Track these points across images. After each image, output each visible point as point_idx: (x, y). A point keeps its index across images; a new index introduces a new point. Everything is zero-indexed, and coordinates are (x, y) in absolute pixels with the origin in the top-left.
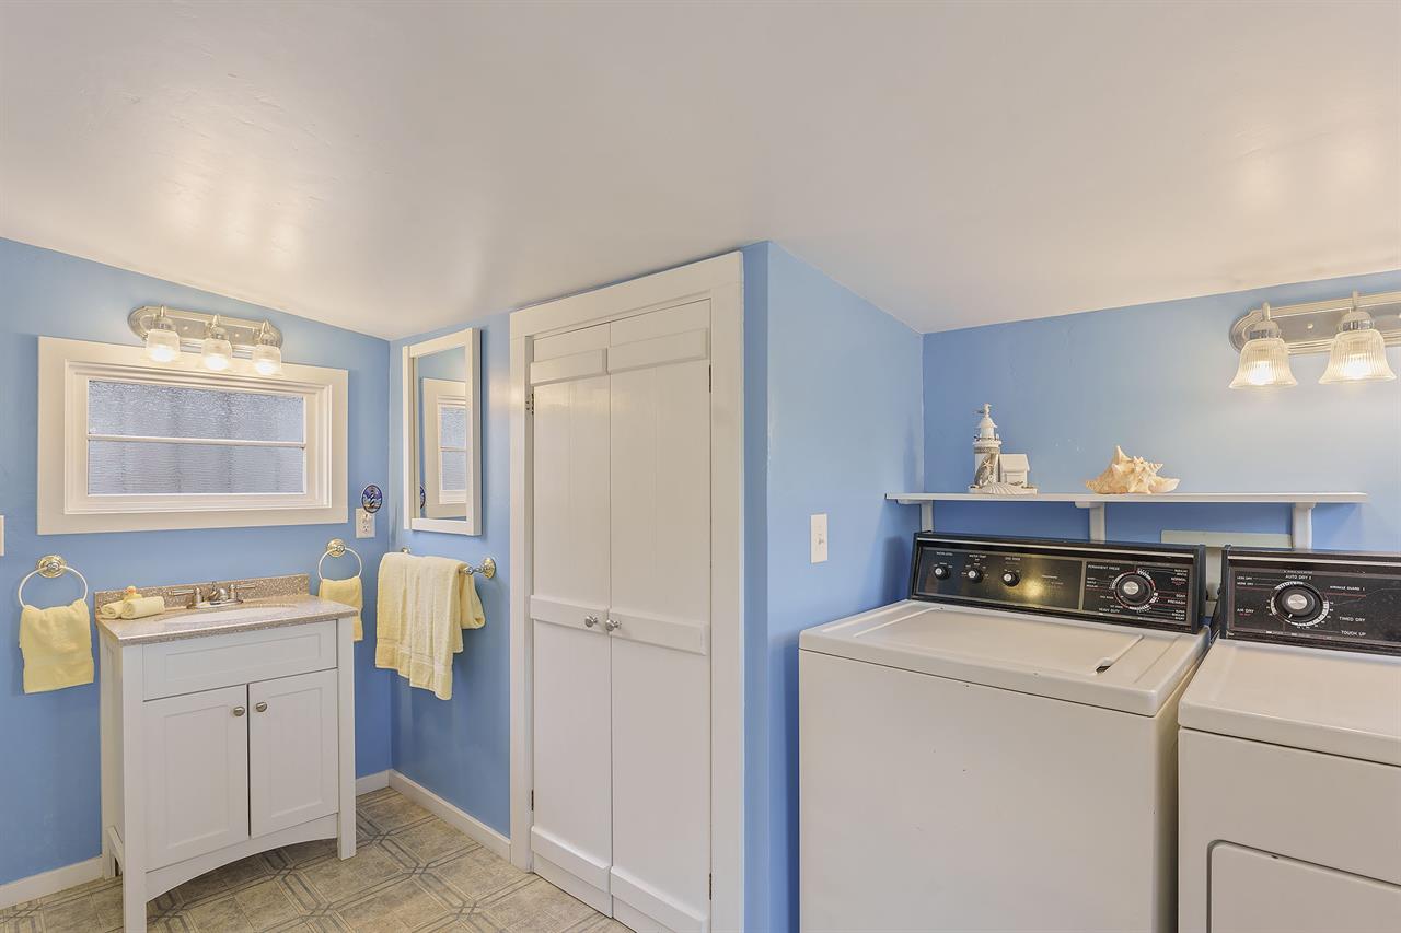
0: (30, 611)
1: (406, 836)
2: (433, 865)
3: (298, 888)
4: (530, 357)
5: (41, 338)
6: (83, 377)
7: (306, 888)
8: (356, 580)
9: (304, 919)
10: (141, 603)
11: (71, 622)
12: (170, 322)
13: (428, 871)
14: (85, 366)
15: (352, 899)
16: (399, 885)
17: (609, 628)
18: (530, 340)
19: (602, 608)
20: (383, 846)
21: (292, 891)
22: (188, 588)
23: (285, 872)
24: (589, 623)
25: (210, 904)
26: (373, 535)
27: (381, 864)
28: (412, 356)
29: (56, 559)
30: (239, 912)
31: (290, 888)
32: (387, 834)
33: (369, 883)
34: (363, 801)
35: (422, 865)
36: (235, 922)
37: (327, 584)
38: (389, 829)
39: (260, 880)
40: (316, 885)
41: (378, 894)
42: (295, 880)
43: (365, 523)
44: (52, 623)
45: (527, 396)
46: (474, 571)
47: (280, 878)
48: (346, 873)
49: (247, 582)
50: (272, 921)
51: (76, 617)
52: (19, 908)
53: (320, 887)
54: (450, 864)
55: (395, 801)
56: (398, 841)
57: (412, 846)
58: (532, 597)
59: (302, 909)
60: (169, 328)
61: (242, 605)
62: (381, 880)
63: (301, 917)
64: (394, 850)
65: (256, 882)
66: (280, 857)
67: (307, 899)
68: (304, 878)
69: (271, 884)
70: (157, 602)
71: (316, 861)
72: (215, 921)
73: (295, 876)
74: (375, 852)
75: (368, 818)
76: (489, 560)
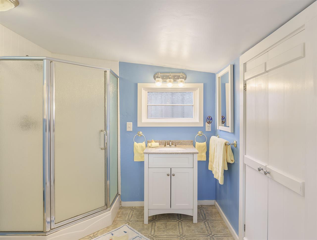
0: (135, 143)
1: (212, 222)
2: (215, 235)
3: (180, 226)
4: (245, 70)
5: (138, 83)
6: (146, 91)
7: (182, 228)
8: (205, 143)
9: (178, 236)
10: (154, 144)
11: (142, 147)
12: (160, 76)
13: (213, 237)
14: (146, 89)
15: (191, 236)
16: (204, 238)
17: (265, 173)
18: (245, 64)
19: (264, 164)
20: (205, 223)
21: (179, 227)
22: (164, 141)
23: (180, 220)
24: (259, 170)
25: (162, 222)
26: (210, 130)
27: (202, 229)
28: (219, 77)
29: (141, 132)
30: (166, 227)
31: (179, 226)
32: (208, 220)
33: (197, 233)
34: (200, 208)
35: (213, 234)
36: (164, 230)
37: (197, 144)
38: (209, 218)
39: (174, 221)
40: (184, 228)
41: (197, 238)
42: (181, 224)
43: (208, 127)
44: (138, 147)
45: (244, 85)
46: (230, 144)
47: (178, 222)
48: (193, 227)
49: (178, 141)
50: (171, 233)
51: (143, 146)
52: (133, 208)
53: (185, 228)
54: (220, 237)
55: (214, 210)
56: (209, 223)
57: (212, 226)
58: (245, 156)
59: (179, 233)
60: (160, 78)
61: (176, 147)
62: (200, 234)
63: (177, 235)
64: (207, 225)
65: (173, 221)
66: (180, 216)
67: (181, 231)
68: (183, 224)
69: (176, 223)
70: (157, 144)
71: (188, 220)
72: (161, 227)
73: (181, 223)
74: (202, 225)
75: (205, 213)
76: (235, 141)
